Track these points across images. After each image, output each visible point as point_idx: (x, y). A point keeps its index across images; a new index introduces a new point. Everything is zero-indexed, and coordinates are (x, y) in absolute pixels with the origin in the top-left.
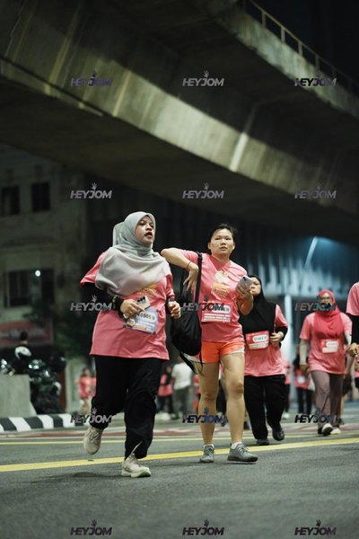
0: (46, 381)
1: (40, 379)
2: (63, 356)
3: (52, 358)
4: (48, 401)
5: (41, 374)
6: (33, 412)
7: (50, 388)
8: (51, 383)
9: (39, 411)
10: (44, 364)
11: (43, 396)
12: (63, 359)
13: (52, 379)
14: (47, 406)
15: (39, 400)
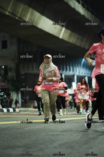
0: (5, 98)
1: (3, 98)
2: (10, 91)
3: (7, 92)
4: (5, 104)
5: (3, 96)
7: (6, 100)
8: (6, 99)
9: (3, 107)
10: (4, 93)
11: (4, 103)
12: (10, 92)
13: (7, 98)
14: (5, 106)
15: (3, 104)
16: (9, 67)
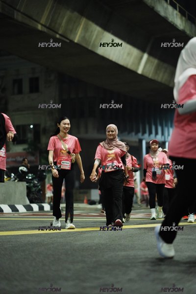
0: (35, 186)
1: (32, 184)
2: (45, 172)
3: (39, 173)
4: (36, 196)
5: (32, 182)
6: (28, 202)
7: (38, 189)
8: (38, 186)
9: (31, 202)
10: (34, 176)
11: (33, 194)
12: (44, 174)
13: (38, 185)
14: (36, 199)
15: (31, 195)
16: (42, 126)
